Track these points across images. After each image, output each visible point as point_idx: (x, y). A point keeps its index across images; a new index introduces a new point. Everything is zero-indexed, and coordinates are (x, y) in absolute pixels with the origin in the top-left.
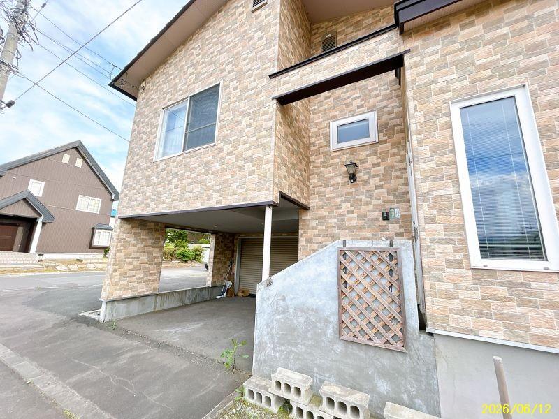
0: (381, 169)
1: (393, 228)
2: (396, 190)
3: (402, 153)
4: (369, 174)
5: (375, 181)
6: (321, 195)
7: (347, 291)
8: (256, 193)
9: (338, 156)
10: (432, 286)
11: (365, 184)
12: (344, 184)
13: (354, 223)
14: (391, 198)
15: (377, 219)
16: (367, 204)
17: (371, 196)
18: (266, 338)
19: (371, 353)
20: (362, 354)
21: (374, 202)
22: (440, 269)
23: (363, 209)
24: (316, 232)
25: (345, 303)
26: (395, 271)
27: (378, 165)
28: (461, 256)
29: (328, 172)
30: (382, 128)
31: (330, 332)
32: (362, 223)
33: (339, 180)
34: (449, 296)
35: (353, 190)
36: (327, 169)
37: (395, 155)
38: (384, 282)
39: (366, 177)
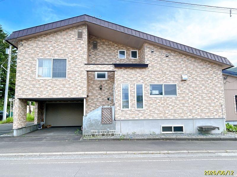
0: (108, 87)
1: (110, 102)
2: (111, 93)
3: (113, 84)
4: (105, 88)
5: (106, 90)
6: (92, 92)
7: (103, 115)
8: (82, 95)
9: (97, 82)
10: (116, 113)
11: (104, 91)
12: (99, 90)
13: (101, 101)
14: (110, 95)
15: (106, 100)
16: (104, 96)
17: (105, 94)
18: (86, 127)
19: (107, 125)
20: (105, 125)
21: (106, 95)
22: (117, 111)
23: (103, 97)
24: (91, 103)
25: (103, 117)
26: (111, 111)
27: (107, 86)
28: (120, 108)
29: (94, 86)
30: (109, 76)
31: (100, 123)
32: (103, 101)
33: (97, 89)
34: (118, 114)
35: (101, 92)
36: (94, 85)
37: (111, 84)
38: (109, 113)
39: (104, 89)
